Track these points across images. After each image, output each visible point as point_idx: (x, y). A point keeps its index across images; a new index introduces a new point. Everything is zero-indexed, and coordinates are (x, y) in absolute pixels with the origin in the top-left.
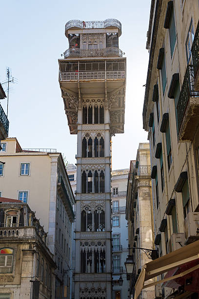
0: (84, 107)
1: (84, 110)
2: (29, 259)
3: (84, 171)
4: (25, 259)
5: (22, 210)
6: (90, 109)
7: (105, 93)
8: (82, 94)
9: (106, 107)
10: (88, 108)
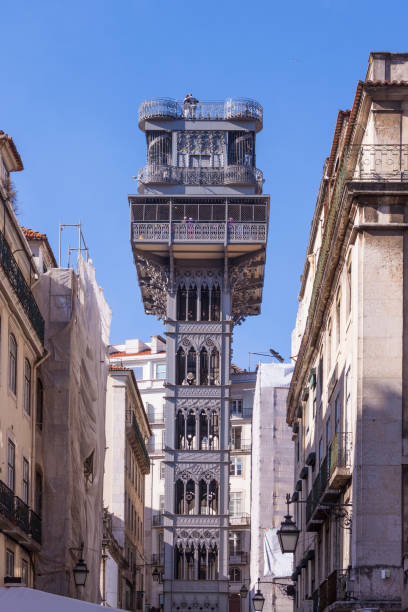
0: (179, 286)
3: (181, 411)
7: (223, 259)
8: (176, 260)
9: (226, 290)
10: (187, 289)
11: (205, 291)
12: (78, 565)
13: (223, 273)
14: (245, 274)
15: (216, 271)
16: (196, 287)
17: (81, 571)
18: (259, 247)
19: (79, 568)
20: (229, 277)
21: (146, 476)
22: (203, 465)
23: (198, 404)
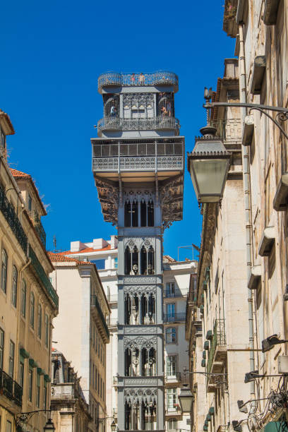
0: (126, 202)
1: (127, 206)
2: (68, 423)
3: (128, 294)
4: (64, 423)
5: (56, 363)
6: (135, 204)
7: (155, 182)
8: (123, 183)
9: (157, 204)
10: (132, 204)
11: (143, 205)
12: (48, 423)
13: (155, 191)
14: (170, 192)
15: (150, 190)
16: (137, 202)
17: (50, 428)
18: (178, 173)
19: (48, 426)
20: (159, 194)
21: (107, 345)
22: (144, 337)
23: (140, 289)
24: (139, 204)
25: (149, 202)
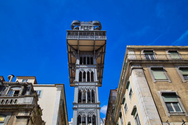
0: (80, 57)
3: (80, 90)
8: (80, 51)
9: (95, 57)
10: (83, 57)
11: (88, 58)
13: (94, 54)
15: (91, 54)
22: (89, 109)
23: (87, 88)
24: (86, 57)
25: (91, 57)
